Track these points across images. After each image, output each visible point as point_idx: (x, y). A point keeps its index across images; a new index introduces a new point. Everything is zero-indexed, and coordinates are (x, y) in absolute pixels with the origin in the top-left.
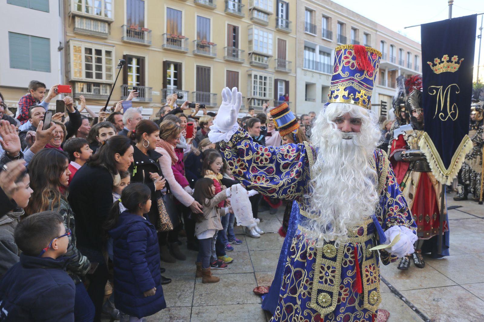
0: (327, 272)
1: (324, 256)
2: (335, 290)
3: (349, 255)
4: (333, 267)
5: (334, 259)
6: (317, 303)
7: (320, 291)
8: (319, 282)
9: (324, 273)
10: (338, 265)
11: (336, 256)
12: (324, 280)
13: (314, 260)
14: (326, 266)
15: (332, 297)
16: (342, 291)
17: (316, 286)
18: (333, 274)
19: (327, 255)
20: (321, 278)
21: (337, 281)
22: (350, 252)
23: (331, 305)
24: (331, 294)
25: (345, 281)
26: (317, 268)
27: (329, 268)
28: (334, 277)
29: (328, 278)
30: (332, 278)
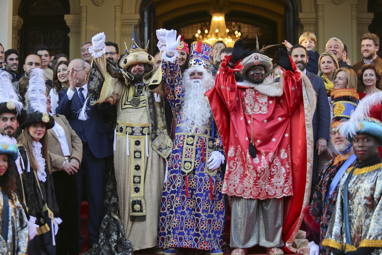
0: (189, 152)
1: (187, 144)
2: (193, 160)
3: (199, 142)
4: (192, 149)
5: (192, 145)
6: (184, 168)
7: (185, 162)
8: (185, 157)
9: (187, 152)
10: (194, 147)
11: (193, 143)
12: (187, 156)
13: (183, 146)
14: (189, 148)
15: (191, 164)
16: (196, 161)
17: (184, 159)
18: (192, 152)
19: (189, 143)
20: (186, 155)
21: (194, 156)
22: (200, 140)
23: (191, 168)
24: (191, 162)
25: (197, 156)
26: (184, 150)
27: (189, 149)
28: (192, 154)
29: (189, 155)
30: (191, 154)
